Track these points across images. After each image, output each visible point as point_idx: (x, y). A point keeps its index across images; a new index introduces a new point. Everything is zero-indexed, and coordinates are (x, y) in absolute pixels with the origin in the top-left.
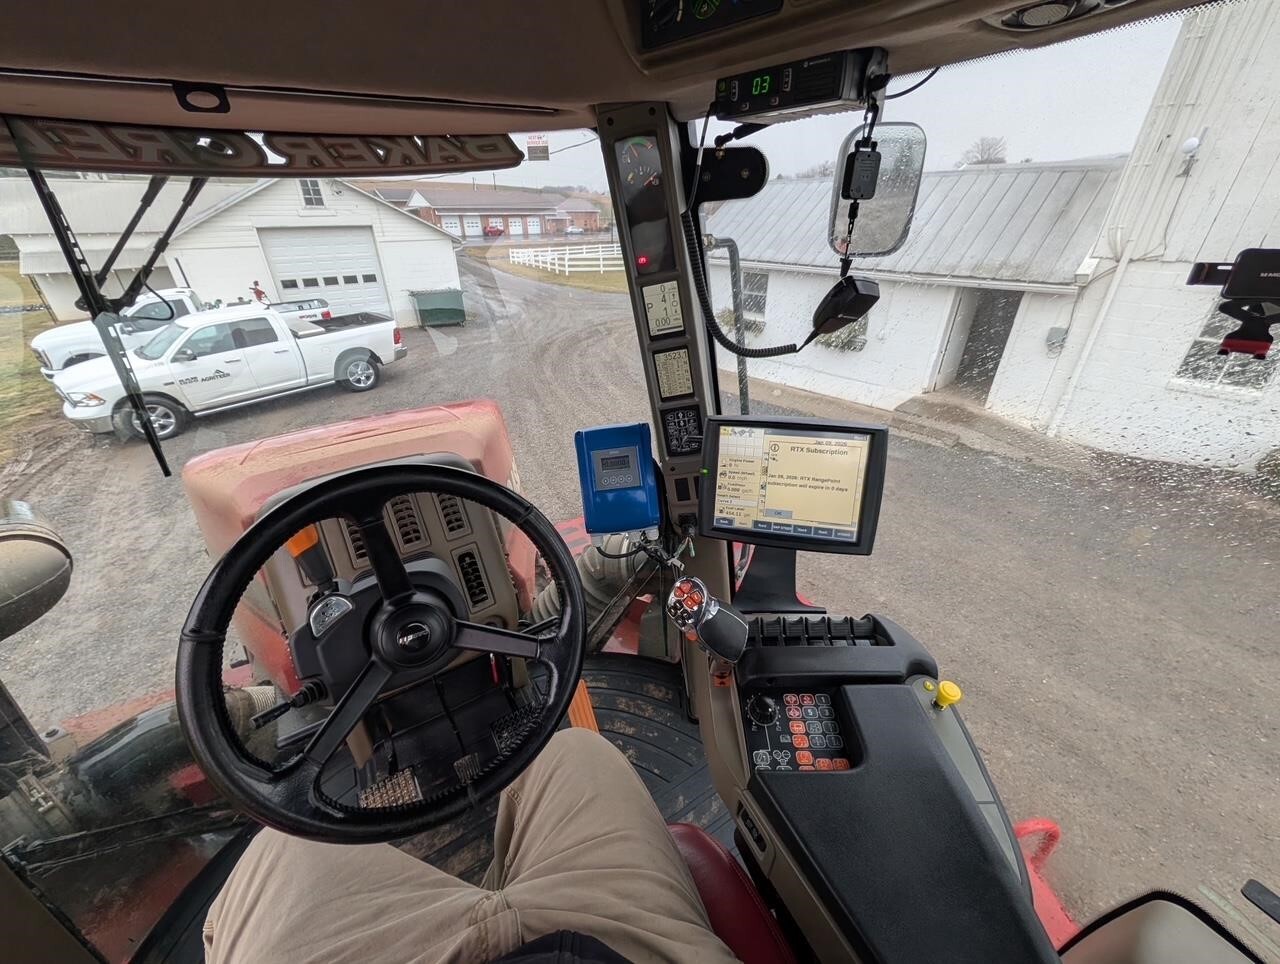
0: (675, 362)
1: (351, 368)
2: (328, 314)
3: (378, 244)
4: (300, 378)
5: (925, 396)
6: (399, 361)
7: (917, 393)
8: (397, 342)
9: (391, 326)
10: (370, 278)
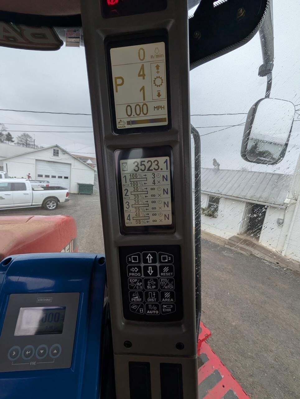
0: (149, 175)
1: (49, 202)
2: (48, 185)
3: (72, 169)
4: (30, 203)
5: (238, 236)
6: (66, 203)
7: (236, 235)
8: (67, 196)
9: (67, 191)
10: (66, 178)
